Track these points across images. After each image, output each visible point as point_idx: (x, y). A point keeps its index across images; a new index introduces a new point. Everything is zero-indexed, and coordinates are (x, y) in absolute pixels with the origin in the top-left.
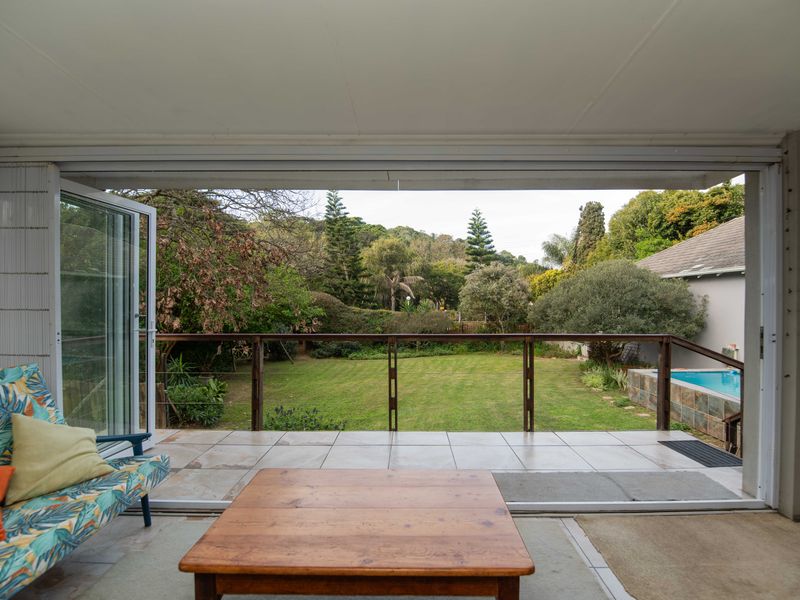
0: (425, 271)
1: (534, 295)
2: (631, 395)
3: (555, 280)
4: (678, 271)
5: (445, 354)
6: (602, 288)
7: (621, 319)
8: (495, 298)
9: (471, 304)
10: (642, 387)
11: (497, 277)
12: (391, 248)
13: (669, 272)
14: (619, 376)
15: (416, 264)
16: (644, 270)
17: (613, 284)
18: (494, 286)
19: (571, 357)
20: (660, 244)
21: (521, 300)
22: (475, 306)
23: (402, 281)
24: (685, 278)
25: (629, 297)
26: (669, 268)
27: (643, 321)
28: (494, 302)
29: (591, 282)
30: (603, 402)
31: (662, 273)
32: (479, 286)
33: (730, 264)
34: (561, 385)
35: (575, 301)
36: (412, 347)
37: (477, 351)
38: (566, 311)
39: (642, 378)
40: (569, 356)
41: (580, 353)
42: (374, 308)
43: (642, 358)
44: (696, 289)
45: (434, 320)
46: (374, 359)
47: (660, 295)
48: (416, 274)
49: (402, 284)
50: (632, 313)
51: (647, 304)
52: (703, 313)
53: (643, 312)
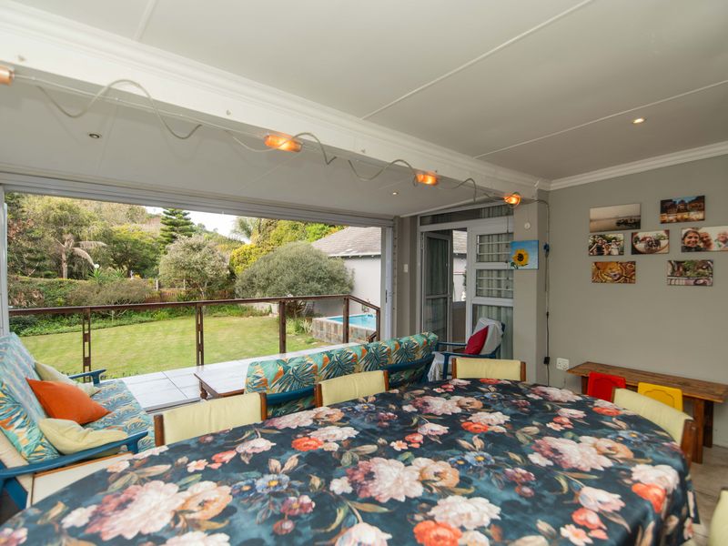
0: (107, 236)
1: (233, 265)
2: (314, 336)
3: (251, 253)
4: (338, 253)
5: (146, 321)
6: (294, 263)
7: (306, 285)
8: (199, 267)
9: (176, 273)
10: (322, 329)
11: (199, 248)
12: (61, 208)
13: (333, 253)
14: (305, 324)
15: (96, 228)
16: (319, 251)
17: (301, 260)
18: (198, 256)
19: (264, 315)
20: (323, 229)
21: (223, 269)
22: (179, 274)
23: (78, 245)
24: (342, 257)
25: (311, 270)
26: (333, 250)
27: (319, 286)
28: (198, 270)
29: (286, 258)
30: (298, 342)
31: (329, 253)
32: (182, 256)
33: (366, 251)
34: (265, 336)
35: (275, 272)
36: (104, 317)
37: (178, 316)
38: (268, 279)
39: (322, 323)
40: (262, 314)
41: (271, 311)
42: (47, 276)
43: (316, 311)
44: (349, 264)
45: (134, 288)
46: (59, 333)
47: (329, 269)
48: (95, 239)
49: (77, 249)
50: (313, 281)
51: (321, 274)
52: (352, 281)
53: (320, 280)
